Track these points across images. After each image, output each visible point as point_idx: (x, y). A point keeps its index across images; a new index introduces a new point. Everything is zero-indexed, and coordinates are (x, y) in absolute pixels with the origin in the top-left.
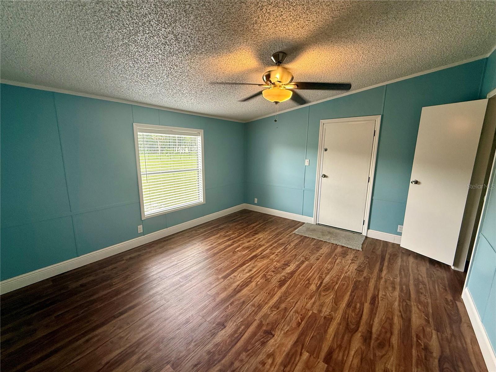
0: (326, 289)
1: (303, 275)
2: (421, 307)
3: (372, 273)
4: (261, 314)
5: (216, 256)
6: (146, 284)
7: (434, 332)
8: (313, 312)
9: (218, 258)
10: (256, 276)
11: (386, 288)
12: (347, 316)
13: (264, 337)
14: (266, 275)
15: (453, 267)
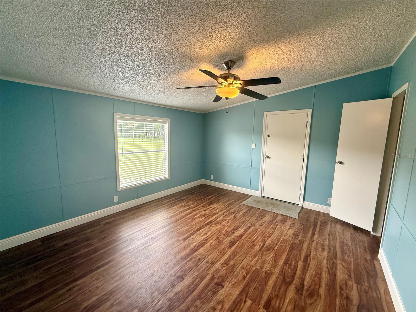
0: (267, 249)
1: (249, 238)
2: (345, 264)
3: (305, 237)
4: (213, 269)
5: (177, 223)
6: (120, 244)
7: (355, 285)
8: (256, 268)
9: (179, 224)
10: (210, 238)
11: (316, 249)
12: (284, 271)
13: (215, 288)
14: (219, 237)
15: (372, 233)
